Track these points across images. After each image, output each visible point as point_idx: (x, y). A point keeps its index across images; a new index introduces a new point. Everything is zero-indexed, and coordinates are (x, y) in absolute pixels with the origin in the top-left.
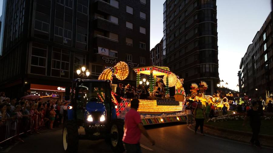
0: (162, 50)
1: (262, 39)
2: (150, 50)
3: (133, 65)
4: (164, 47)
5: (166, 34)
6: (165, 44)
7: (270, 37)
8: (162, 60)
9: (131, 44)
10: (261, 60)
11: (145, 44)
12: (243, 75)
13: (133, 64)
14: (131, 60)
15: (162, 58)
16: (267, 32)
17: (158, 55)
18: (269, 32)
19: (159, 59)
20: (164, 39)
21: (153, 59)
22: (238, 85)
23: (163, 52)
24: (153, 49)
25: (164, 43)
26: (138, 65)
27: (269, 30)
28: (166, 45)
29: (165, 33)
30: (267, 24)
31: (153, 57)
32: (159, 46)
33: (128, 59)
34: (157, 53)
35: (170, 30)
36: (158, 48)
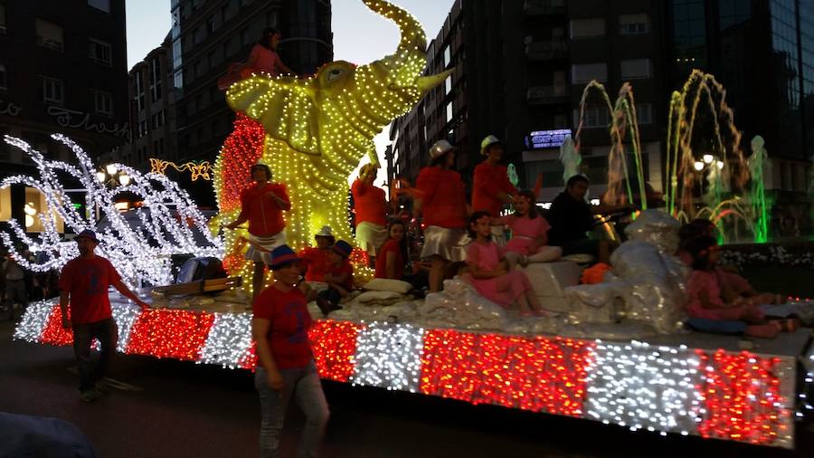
0: (170, 70)
1: (441, 63)
2: (130, 68)
3: (68, 117)
4: (177, 63)
5: (182, 18)
6: (180, 54)
7: (459, 60)
8: (170, 103)
9: (56, 43)
10: (438, 118)
11: (109, 45)
12: (396, 156)
13: (66, 112)
14: (58, 97)
15: (172, 101)
16: (453, 43)
17: (158, 86)
18: (458, 45)
19: (160, 100)
20: (173, 37)
21: (142, 98)
22: (387, 183)
23: (172, 77)
24: (138, 67)
25: (177, 50)
26: (88, 115)
27: (458, 40)
28: (183, 56)
29: (178, 14)
30: (453, 23)
31: (141, 92)
32: (158, 57)
33: (49, 95)
34: (152, 80)
35: (194, 9)
36: (158, 64)
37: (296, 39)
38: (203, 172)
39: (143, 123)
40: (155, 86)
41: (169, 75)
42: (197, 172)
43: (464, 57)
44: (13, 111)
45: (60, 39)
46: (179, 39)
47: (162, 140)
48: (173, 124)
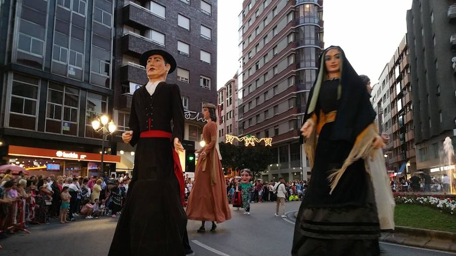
0: (237, 90)
1: (393, 76)
2: (218, 90)
3: (189, 115)
4: (240, 86)
5: (244, 63)
6: (242, 81)
7: (405, 73)
8: (236, 107)
9: (186, 79)
10: (392, 109)
11: (209, 79)
13: (189, 112)
15: (237, 105)
16: (401, 65)
17: (230, 99)
18: (405, 65)
19: (231, 105)
20: (239, 73)
24: (222, 89)
25: (240, 80)
26: (199, 113)
27: (405, 62)
28: (244, 82)
29: (242, 62)
30: (400, 52)
31: (222, 101)
32: (231, 84)
34: (228, 94)
35: (249, 58)
36: (230, 87)
37: (304, 69)
38: (251, 141)
39: (222, 117)
40: (229, 98)
41: (236, 92)
42: (248, 142)
43: (409, 72)
45: (188, 78)
46: (242, 74)
47: (231, 125)
48: (237, 117)
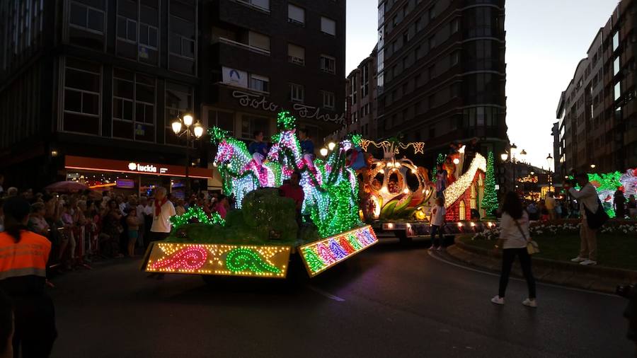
0: (375, 73)
1: (609, 48)
2: (347, 74)
3: (306, 111)
4: (381, 67)
5: (386, 33)
6: (383, 60)
7: (628, 44)
8: (374, 97)
9: (300, 60)
10: (606, 97)
11: (333, 59)
12: (563, 132)
13: (305, 107)
14: (300, 98)
15: (375, 95)
16: (622, 30)
17: (366, 86)
19: (367, 96)
20: (379, 49)
21: (355, 95)
23: (376, 78)
24: (354, 73)
25: (381, 58)
26: (318, 110)
27: (628, 26)
28: (385, 62)
29: (383, 32)
30: (622, 11)
31: (355, 91)
32: (368, 64)
33: (295, 96)
34: (363, 81)
35: (394, 26)
36: (367, 70)
37: (474, 39)
39: (355, 113)
40: (364, 86)
41: (373, 78)
43: (634, 41)
44: (273, 108)
45: (303, 58)
46: (383, 50)
47: (367, 125)
48: (375, 113)
